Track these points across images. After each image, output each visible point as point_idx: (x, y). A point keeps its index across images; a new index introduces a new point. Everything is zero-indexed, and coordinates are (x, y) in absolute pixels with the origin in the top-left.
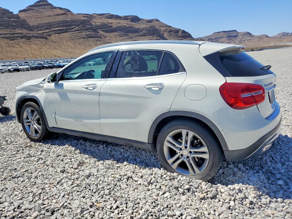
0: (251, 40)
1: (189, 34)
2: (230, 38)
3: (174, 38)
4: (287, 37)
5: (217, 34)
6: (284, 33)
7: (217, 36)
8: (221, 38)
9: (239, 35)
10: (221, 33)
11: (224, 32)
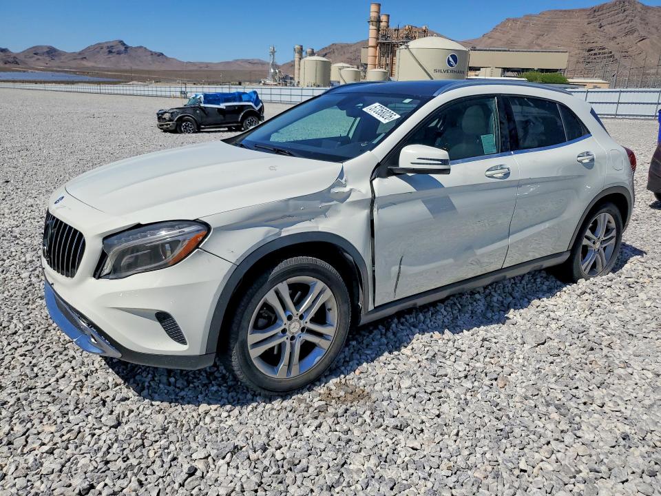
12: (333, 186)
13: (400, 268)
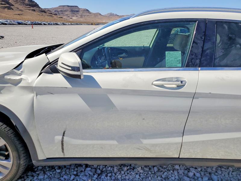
0: (89, 16)
1: (36, 3)
2: (73, 12)
3: (21, 5)
4: (113, 17)
5: (62, 7)
6: (111, 13)
7: (62, 10)
8: (66, 11)
9: (80, 10)
10: (65, 7)
11: (68, 6)
12: (7, 74)
13: (63, 138)
